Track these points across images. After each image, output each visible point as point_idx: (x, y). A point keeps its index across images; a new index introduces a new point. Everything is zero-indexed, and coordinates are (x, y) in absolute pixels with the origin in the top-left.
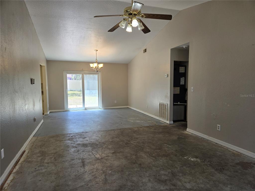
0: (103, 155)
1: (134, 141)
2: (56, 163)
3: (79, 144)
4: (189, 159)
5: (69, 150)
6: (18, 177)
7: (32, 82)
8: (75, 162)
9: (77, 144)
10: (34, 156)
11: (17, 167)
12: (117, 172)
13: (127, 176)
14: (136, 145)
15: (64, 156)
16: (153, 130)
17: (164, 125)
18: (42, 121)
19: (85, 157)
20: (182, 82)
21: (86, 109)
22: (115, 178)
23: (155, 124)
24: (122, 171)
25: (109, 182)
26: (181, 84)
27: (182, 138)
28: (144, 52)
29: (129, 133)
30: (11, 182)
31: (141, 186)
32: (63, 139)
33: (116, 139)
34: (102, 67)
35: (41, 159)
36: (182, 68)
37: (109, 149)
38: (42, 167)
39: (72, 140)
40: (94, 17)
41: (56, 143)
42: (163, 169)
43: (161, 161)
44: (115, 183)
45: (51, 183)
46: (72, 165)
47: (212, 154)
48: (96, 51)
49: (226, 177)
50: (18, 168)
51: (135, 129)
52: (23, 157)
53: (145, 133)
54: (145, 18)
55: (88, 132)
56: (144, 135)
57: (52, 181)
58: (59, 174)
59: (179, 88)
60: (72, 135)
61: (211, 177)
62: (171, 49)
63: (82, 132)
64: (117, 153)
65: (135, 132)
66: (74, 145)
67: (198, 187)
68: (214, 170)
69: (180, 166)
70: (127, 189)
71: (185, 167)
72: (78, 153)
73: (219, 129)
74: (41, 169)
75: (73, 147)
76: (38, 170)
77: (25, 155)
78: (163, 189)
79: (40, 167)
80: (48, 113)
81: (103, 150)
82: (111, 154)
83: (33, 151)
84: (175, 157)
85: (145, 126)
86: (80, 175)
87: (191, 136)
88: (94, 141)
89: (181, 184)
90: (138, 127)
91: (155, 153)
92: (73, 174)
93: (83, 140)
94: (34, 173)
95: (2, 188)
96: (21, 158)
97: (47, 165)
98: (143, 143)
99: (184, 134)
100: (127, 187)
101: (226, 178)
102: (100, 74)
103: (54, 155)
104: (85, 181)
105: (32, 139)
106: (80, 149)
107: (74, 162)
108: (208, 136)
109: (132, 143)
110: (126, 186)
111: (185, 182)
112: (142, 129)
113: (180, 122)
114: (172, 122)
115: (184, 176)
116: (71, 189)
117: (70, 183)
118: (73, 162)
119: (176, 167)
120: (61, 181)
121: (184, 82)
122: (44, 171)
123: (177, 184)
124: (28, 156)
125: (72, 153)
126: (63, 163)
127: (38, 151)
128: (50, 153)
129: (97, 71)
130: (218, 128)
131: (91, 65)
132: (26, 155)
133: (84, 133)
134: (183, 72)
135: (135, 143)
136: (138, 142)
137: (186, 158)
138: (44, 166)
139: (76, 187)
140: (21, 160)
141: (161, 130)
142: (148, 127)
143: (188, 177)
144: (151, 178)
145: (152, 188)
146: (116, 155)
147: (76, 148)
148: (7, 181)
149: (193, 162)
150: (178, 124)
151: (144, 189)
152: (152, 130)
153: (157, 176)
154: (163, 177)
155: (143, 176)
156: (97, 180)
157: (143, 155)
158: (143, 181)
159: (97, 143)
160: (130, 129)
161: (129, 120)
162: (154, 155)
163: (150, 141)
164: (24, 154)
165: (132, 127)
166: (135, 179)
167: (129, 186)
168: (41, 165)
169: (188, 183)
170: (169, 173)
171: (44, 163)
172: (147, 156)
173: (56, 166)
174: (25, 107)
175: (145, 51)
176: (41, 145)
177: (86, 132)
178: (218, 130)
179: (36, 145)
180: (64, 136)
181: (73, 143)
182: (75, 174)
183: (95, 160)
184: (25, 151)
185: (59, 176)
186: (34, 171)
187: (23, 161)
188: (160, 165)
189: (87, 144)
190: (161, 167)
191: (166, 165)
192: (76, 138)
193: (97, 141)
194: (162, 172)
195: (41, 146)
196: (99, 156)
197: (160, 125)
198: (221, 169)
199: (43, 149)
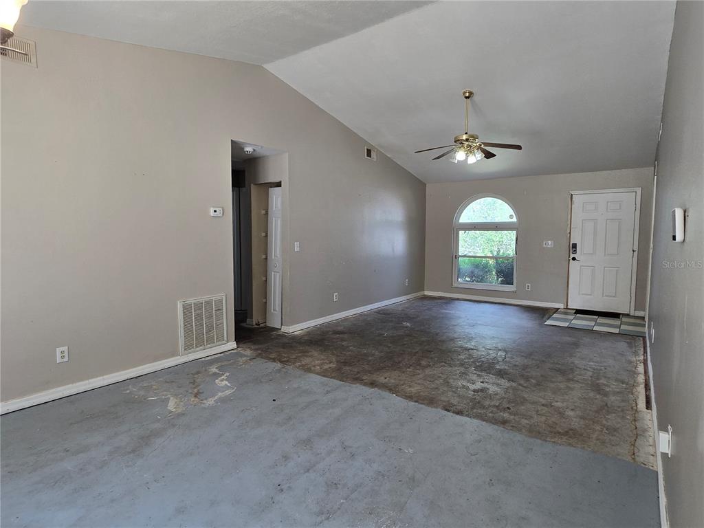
9: (514, 381)
75: (528, 379)
127: (612, 398)
164: (645, 404)
181: (521, 388)
184: (647, 408)
187: (638, 386)
199: (598, 397)
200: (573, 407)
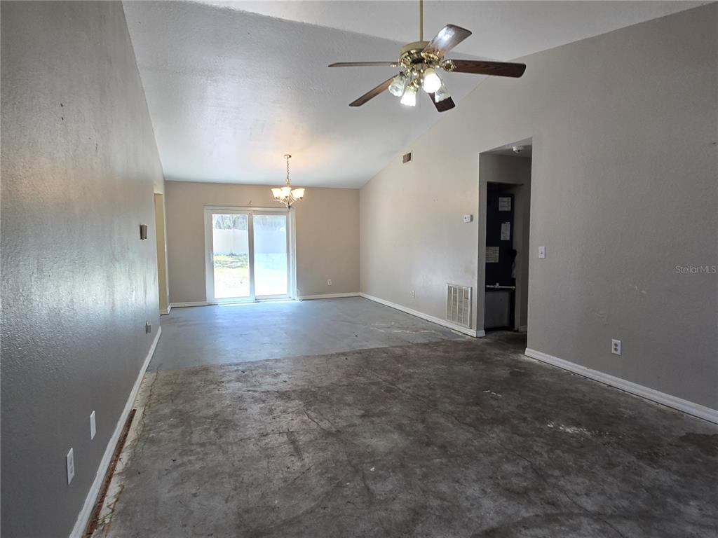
0: (338, 422)
1: (405, 384)
2: (223, 446)
3: (268, 391)
4: (561, 428)
5: (246, 409)
6: (132, 485)
7: (143, 232)
8: (272, 443)
9: (263, 392)
10: (160, 424)
11: (124, 457)
12: (390, 470)
13: (420, 480)
14: (413, 393)
15: (237, 425)
16: (442, 354)
17: (463, 340)
18: (160, 331)
19: (292, 426)
20: (505, 235)
21: (257, 300)
22: (390, 487)
23: (441, 339)
24: (403, 466)
25: (378, 497)
26: (502, 239)
27: (520, 373)
28: (404, 162)
29: (385, 361)
30: (116, 501)
31: (469, 510)
32: (224, 379)
33: (358, 378)
34: (301, 198)
35: (183, 433)
36: (505, 199)
37: (349, 405)
38: (191, 455)
39: (246, 381)
40: (329, 66)
41: (207, 389)
42: (508, 461)
43: (493, 436)
44: (395, 501)
45: (227, 502)
46: (266, 449)
47: (611, 414)
48: (286, 157)
49: (675, 477)
50: (129, 460)
51: (397, 352)
52: (131, 427)
53: (426, 362)
54: (454, 70)
55: (280, 360)
56: (424, 366)
57: (226, 497)
58: (240, 475)
59: (498, 248)
60: (244, 368)
61: (636, 478)
62: (480, 154)
63: (265, 359)
64: (372, 416)
65: (398, 358)
66: (256, 395)
67: (617, 509)
68: (633, 459)
69: (546, 449)
70: (434, 517)
71: (558, 452)
72: (271, 416)
73: (616, 349)
74: (190, 461)
75: (256, 400)
76: (183, 463)
77: (137, 422)
78: (528, 515)
79: (184, 455)
80: (169, 309)
81: (335, 409)
82: (360, 420)
83: (157, 411)
84: (523, 424)
85: (418, 344)
86: (295, 479)
87: (540, 367)
88: (303, 384)
89: (568, 500)
90: (401, 347)
91: (471, 416)
92: (276, 477)
93: (276, 381)
94: (175, 475)
95: (98, 520)
96: (128, 430)
97: (203, 449)
98: (431, 389)
99: (520, 362)
100: (432, 512)
101: (674, 481)
102: (291, 214)
103: (212, 422)
104: (313, 496)
105: (144, 378)
106: (273, 405)
107: (271, 441)
108: (586, 368)
109: (401, 388)
110: (429, 510)
111: (577, 494)
112: (412, 351)
113: (500, 333)
114: (483, 333)
115: (567, 477)
116: (284, 521)
117: (276, 502)
118: (266, 441)
119: (537, 453)
120: (249, 496)
121: (508, 233)
122: (198, 466)
123: (558, 500)
124: (145, 426)
125: (257, 417)
126: (242, 443)
127: (167, 411)
128: (201, 417)
129: (289, 207)
130: (613, 347)
131: (276, 192)
132: (139, 422)
133: (271, 363)
134: (506, 209)
135: (409, 388)
136: (415, 386)
137: (552, 426)
138: (194, 452)
139: (295, 515)
140: (129, 435)
141: (461, 354)
142: (425, 345)
143: (579, 480)
144: (485, 485)
145: (497, 513)
146: (373, 422)
147: (264, 401)
148: (106, 498)
149: (572, 436)
150: (497, 338)
151: (478, 517)
152: (438, 353)
153: (497, 478)
154: (514, 480)
155: (462, 480)
156: (345, 493)
157: (442, 420)
158: (468, 494)
159: (313, 390)
160: (384, 350)
161: (372, 328)
162: (468, 420)
163: (445, 382)
164: (135, 418)
165: (387, 346)
166: (444, 488)
167: (437, 509)
168: (184, 451)
169: (585, 496)
170: (524, 468)
171: (192, 444)
172: (452, 423)
173: (225, 452)
174: (131, 298)
175: (408, 157)
176: (171, 395)
177: (277, 360)
178: (613, 351)
179: (159, 395)
180: (223, 371)
181: (251, 389)
182: (282, 476)
183: (323, 436)
184: (134, 411)
185: (242, 482)
186: (170, 469)
187: (134, 440)
188: (495, 448)
189: (287, 391)
190: (499, 452)
191: (511, 447)
192: (256, 376)
193: (311, 382)
194: (508, 467)
195: (173, 398)
196: (330, 425)
197: (453, 340)
198: (649, 454)
199: (181, 406)
200: (200, 388)
